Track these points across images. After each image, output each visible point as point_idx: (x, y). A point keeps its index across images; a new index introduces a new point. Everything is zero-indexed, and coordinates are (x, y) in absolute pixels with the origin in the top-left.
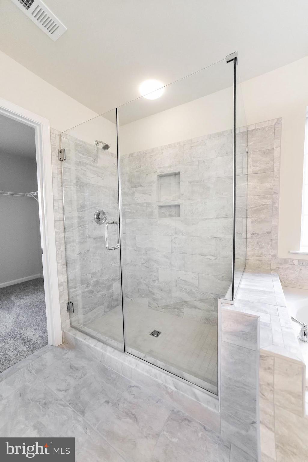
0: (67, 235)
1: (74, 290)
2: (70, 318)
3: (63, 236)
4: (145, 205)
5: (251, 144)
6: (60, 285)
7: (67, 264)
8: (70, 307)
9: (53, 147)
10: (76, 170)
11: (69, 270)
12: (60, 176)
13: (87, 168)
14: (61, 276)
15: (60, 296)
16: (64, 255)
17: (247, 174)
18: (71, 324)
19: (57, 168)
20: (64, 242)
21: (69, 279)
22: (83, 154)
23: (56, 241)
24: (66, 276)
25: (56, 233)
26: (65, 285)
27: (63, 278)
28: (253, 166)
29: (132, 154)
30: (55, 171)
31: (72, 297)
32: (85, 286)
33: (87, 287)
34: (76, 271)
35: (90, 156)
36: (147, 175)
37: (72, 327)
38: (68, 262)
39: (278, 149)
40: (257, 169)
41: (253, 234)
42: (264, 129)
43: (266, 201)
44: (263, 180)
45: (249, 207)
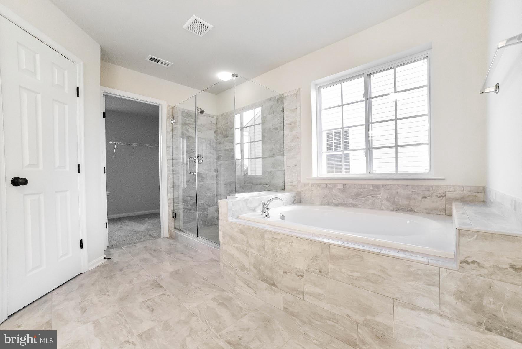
0: (175, 169)
1: (177, 205)
2: (174, 222)
3: (172, 169)
4: (230, 150)
5: (285, 105)
6: (169, 199)
7: (173, 187)
8: (175, 216)
9: (168, 116)
10: (182, 128)
11: (174, 192)
12: (171, 133)
13: (189, 126)
14: (170, 194)
15: (168, 206)
16: (172, 182)
17: (284, 126)
18: (174, 226)
19: (170, 128)
20: (172, 173)
21: (175, 197)
22: (187, 118)
23: (167, 172)
24: (173, 195)
25: (168, 167)
26: (172, 200)
27: (171, 196)
28: (287, 120)
29: (223, 114)
30: (169, 130)
31: (176, 209)
32: (185, 204)
33: (187, 205)
34: (180, 193)
35: (192, 119)
36: (231, 128)
37: (175, 228)
38: (174, 186)
39: (298, 109)
40: (288, 122)
41: (287, 167)
42: (291, 96)
43: (294, 144)
44: (292, 129)
45: (285, 148)
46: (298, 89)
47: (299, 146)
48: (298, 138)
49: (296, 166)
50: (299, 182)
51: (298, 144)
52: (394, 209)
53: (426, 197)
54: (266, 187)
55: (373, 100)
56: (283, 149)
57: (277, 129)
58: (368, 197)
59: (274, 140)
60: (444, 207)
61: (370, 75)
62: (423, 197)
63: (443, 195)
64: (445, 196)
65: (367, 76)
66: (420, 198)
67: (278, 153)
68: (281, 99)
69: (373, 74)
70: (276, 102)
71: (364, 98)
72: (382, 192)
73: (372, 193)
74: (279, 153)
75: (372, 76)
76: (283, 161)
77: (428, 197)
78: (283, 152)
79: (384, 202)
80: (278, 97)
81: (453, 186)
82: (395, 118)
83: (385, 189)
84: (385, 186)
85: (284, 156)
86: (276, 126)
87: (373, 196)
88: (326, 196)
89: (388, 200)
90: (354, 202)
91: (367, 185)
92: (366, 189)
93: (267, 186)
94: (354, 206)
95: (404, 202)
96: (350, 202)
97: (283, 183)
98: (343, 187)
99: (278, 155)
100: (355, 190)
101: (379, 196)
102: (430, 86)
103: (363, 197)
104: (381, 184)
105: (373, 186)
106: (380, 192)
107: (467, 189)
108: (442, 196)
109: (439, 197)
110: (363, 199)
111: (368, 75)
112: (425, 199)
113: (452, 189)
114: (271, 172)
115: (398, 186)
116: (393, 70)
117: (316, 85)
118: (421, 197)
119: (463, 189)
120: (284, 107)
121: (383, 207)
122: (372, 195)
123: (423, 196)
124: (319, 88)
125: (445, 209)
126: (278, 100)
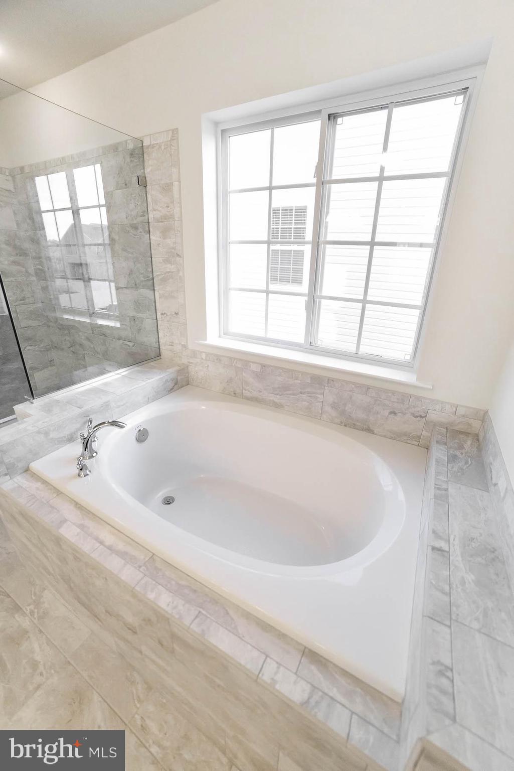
17: (149, 223)
28: (153, 210)
29: (23, 168)
39: (176, 184)
40: (158, 215)
41: (162, 314)
42: (160, 147)
43: (170, 267)
44: (165, 232)
45: (155, 274)
46: (173, 131)
47: (181, 274)
48: (178, 255)
49: (177, 314)
50: (185, 347)
51: (178, 271)
52: (342, 423)
53: (395, 413)
54: (129, 346)
55: (333, 186)
56: (151, 275)
57: (135, 228)
58: (301, 395)
59: (132, 254)
60: (419, 434)
61: (334, 118)
62: (391, 413)
63: (423, 416)
64: (426, 416)
65: (329, 119)
66: (386, 413)
67: (142, 281)
68: (138, 153)
69: (342, 115)
70: (128, 160)
71: (316, 178)
72: (326, 391)
73: (309, 390)
74: (144, 283)
75: (339, 120)
76: (153, 300)
77: (400, 414)
78: (152, 281)
79: (327, 408)
80: (131, 146)
81: (442, 403)
82: (370, 240)
83: (331, 387)
84: (332, 382)
85: (154, 290)
86: (135, 222)
87: (309, 395)
88: (230, 380)
89: (334, 406)
90: (277, 399)
91: (302, 375)
92: (299, 382)
93: (131, 344)
94: (278, 406)
95: (361, 415)
96: (271, 399)
97: (156, 343)
98: (259, 371)
99: (143, 287)
100: (279, 379)
101: (321, 397)
102: (452, 175)
103: (293, 394)
104: (326, 377)
105: (311, 378)
106: (322, 391)
107: (461, 411)
108: (421, 417)
109: (417, 417)
110: (292, 396)
111: (332, 118)
112: (393, 416)
113: (438, 407)
114: (134, 319)
115: (353, 386)
116: (386, 112)
117: (216, 124)
118: (388, 411)
119: (454, 409)
120: (146, 176)
121: (324, 416)
122: (308, 393)
123: (392, 410)
124: (224, 133)
125: (419, 437)
126: (132, 155)
